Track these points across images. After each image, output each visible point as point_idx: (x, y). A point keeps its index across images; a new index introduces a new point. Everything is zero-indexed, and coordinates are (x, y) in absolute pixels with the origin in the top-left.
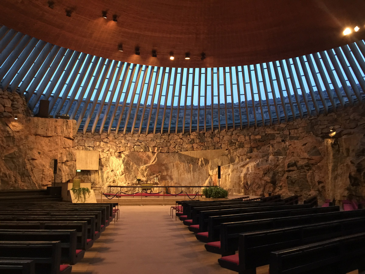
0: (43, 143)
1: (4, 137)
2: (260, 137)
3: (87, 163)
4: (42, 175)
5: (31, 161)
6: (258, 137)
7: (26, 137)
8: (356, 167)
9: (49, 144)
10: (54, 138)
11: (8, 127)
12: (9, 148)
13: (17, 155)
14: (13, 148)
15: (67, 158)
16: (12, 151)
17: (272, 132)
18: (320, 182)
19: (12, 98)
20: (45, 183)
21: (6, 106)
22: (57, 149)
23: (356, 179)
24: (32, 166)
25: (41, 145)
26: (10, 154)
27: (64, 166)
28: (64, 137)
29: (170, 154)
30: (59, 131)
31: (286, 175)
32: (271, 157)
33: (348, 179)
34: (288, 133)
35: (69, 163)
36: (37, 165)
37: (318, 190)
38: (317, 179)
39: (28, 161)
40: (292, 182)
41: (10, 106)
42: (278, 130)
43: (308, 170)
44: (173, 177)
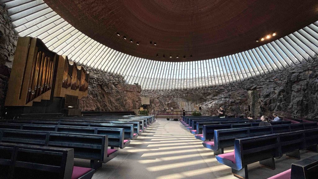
0: (129, 94)
1: (116, 92)
2: (218, 90)
3: (145, 102)
4: (129, 106)
5: (125, 101)
6: (216, 91)
7: (123, 92)
8: (264, 103)
10: (133, 92)
11: (117, 88)
13: (120, 98)
15: (138, 99)
16: (118, 97)
17: (223, 88)
18: (246, 110)
20: (130, 109)
22: (134, 96)
23: (263, 108)
24: (125, 103)
27: (137, 103)
29: (178, 98)
30: (135, 89)
31: (230, 107)
32: (223, 99)
33: (260, 109)
34: (230, 88)
35: (138, 102)
36: (127, 102)
37: (245, 114)
38: (245, 108)
40: (233, 110)
41: (117, 80)
42: (226, 87)
43: (240, 105)
44: (180, 108)
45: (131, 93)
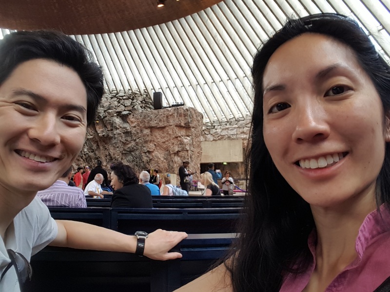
0: (157, 134)
1: (124, 133)
4: (157, 167)
5: (147, 154)
7: (141, 131)
9: (163, 135)
10: (167, 128)
11: (128, 124)
12: (128, 143)
13: (135, 148)
14: (131, 143)
15: (178, 148)
19: (131, 97)
21: (126, 105)
22: (170, 140)
24: (148, 159)
25: (156, 137)
26: (129, 148)
27: (176, 157)
28: (176, 126)
30: (171, 120)
35: (180, 154)
36: (153, 157)
39: (144, 154)
41: (129, 104)
45: (161, 132)
